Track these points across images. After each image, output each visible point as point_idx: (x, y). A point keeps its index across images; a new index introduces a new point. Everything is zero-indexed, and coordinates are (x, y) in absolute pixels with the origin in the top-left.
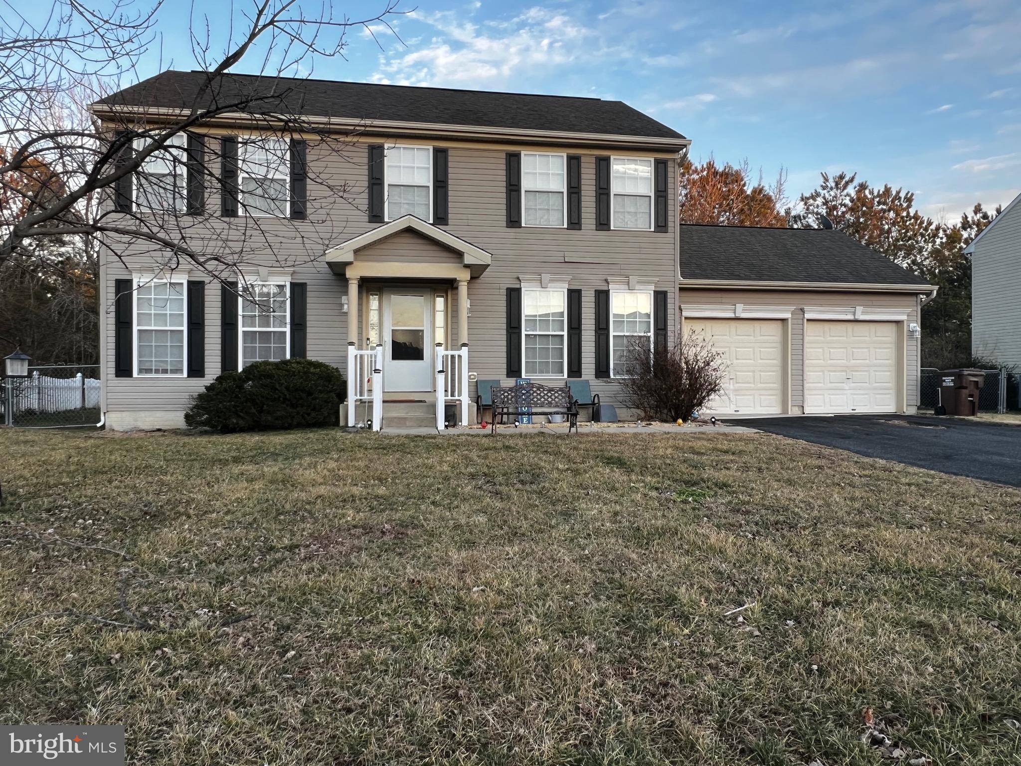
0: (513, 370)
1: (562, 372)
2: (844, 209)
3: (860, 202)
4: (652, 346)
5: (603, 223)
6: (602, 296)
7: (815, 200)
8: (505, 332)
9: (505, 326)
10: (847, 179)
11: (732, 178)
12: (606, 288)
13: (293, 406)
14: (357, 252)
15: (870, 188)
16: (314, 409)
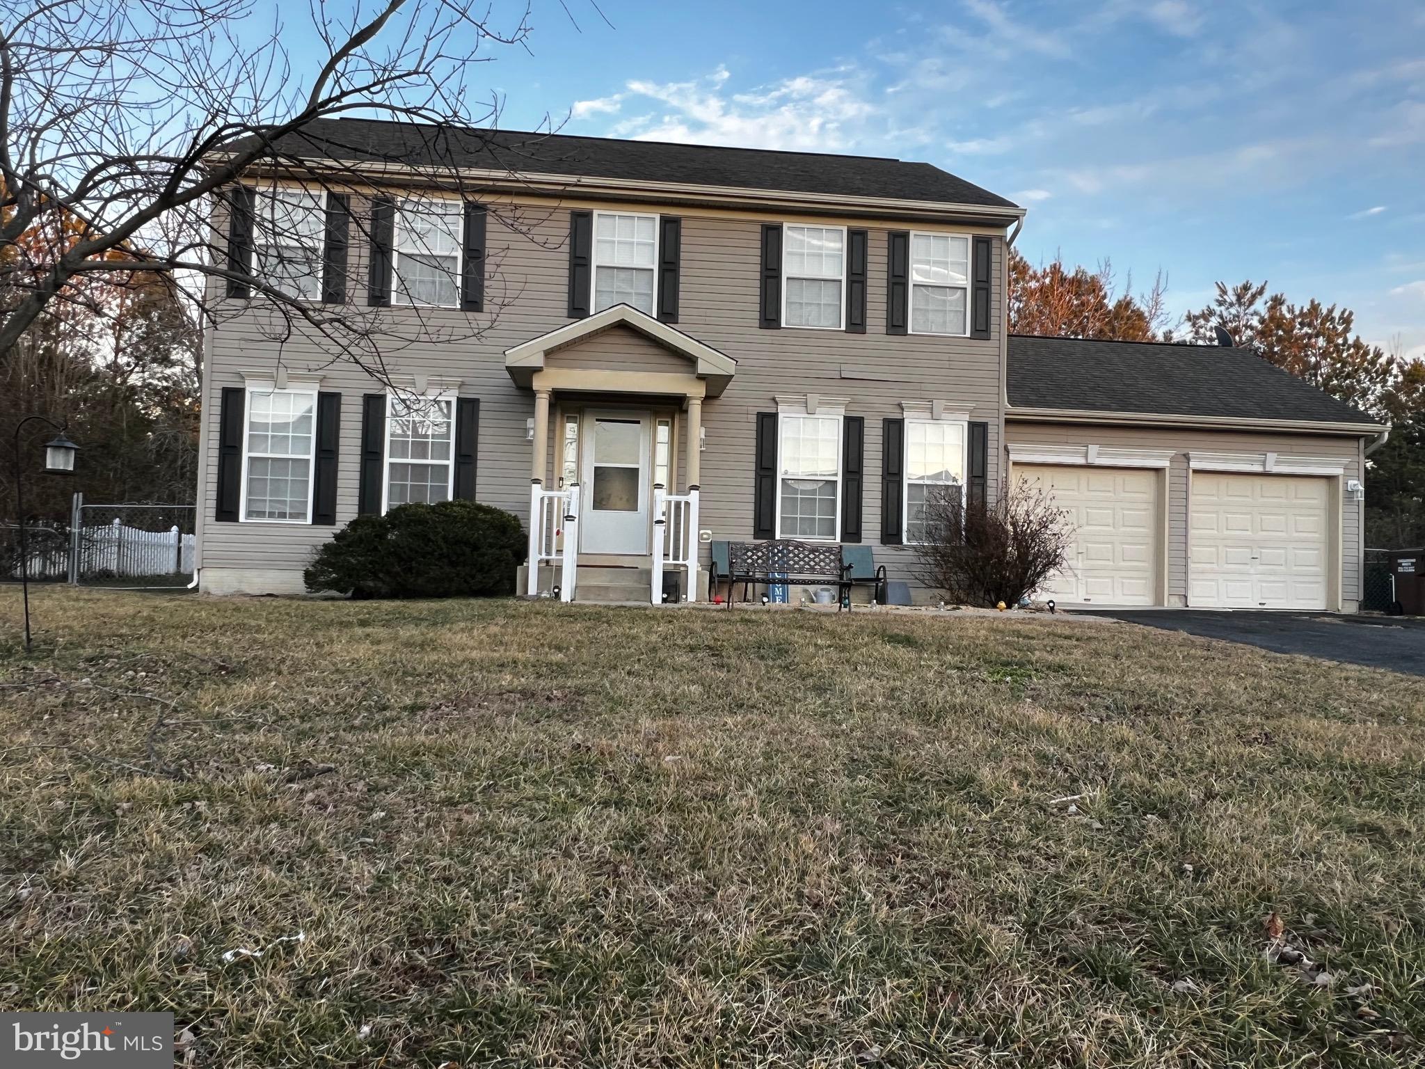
0: (764, 526)
1: (834, 533)
2: (1249, 333)
3: (1274, 322)
4: (964, 500)
5: (897, 325)
6: (894, 427)
7: (1207, 320)
8: (752, 475)
9: (753, 466)
10: (1253, 290)
11: (1085, 287)
12: (898, 416)
13: (453, 564)
14: (549, 354)
15: (1289, 303)
16: (481, 570)
